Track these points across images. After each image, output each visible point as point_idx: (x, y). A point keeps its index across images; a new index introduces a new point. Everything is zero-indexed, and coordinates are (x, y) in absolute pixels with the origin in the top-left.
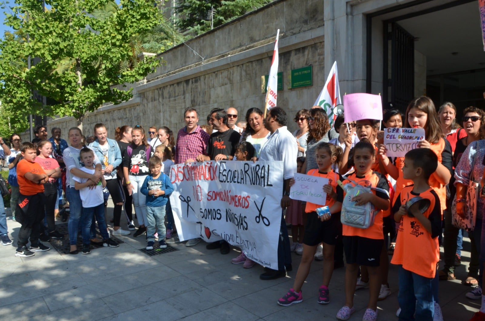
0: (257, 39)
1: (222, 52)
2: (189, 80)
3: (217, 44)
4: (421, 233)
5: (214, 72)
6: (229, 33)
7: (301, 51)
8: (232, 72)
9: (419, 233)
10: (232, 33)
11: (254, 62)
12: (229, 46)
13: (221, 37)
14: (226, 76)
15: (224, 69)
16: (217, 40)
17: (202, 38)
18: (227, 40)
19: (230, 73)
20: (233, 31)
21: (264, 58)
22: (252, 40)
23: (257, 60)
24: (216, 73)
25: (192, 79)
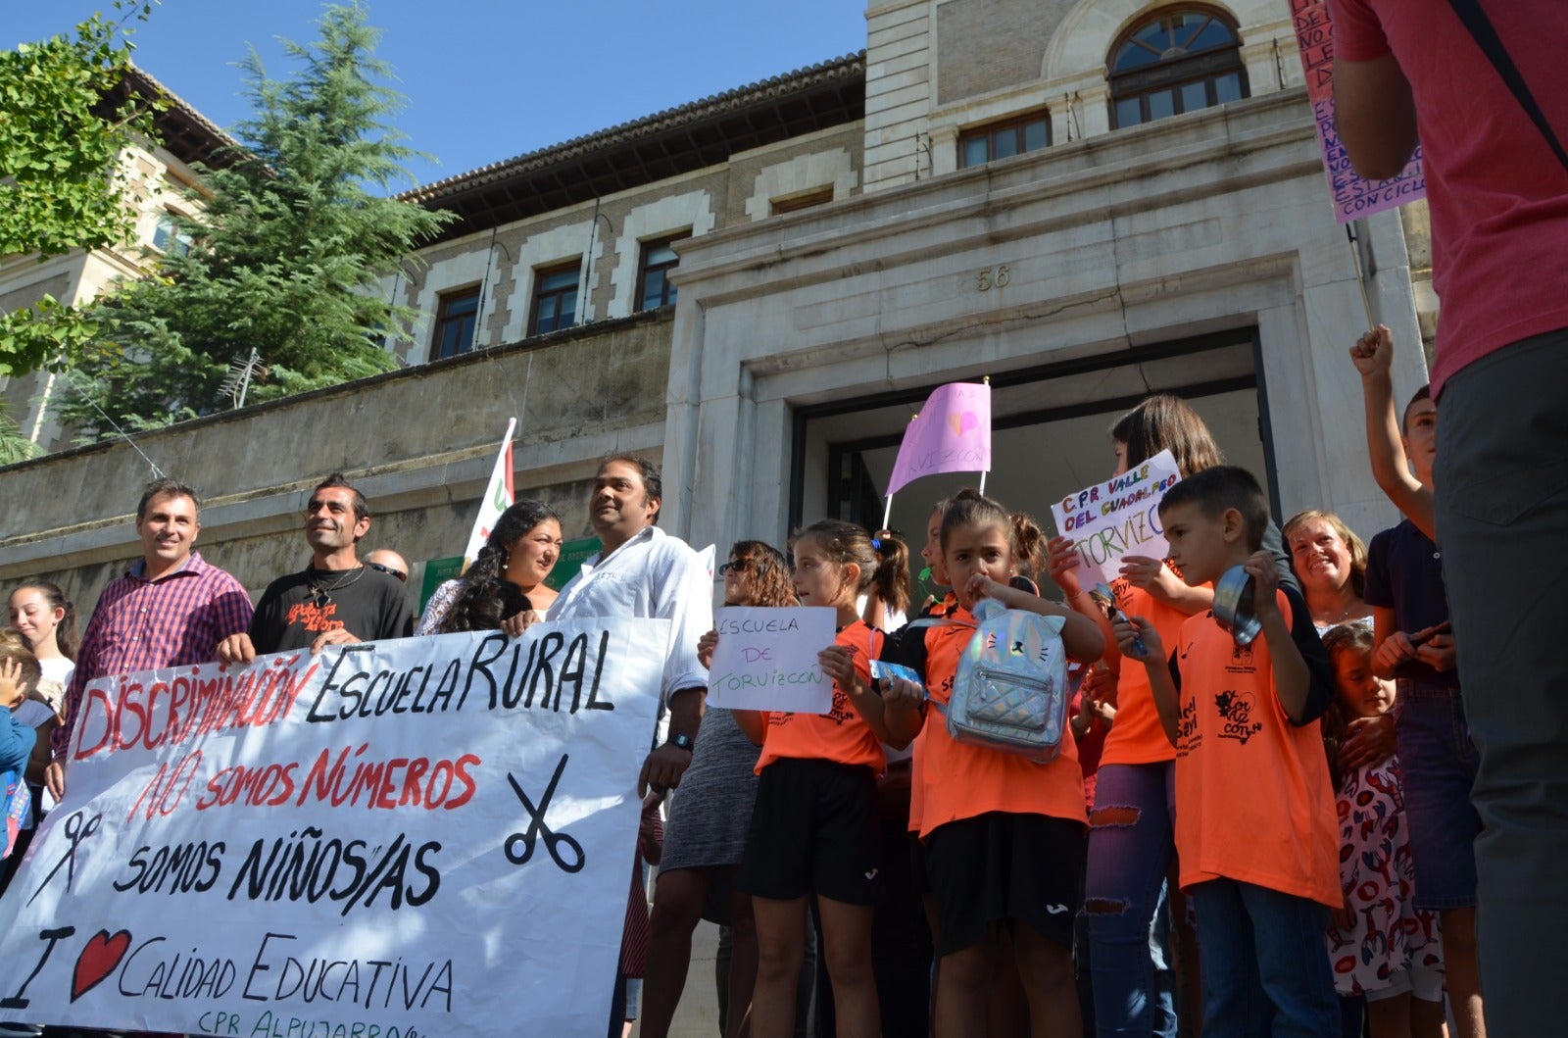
0: (415, 449)
1: (267, 484)
2: (100, 566)
3: (249, 457)
4: (1254, 727)
5: (220, 544)
6: (309, 424)
7: (573, 492)
8: (294, 544)
9: (1250, 729)
10: (319, 428)
11: (390, 518)
12: (300, 466)
13: (274, 434)
14: (269, 558)
15: (264, 536)
16: (254, 444)
17: (194, 433)
18: (294, 446)
19: (288, 549)
20: (325, 419)
21: (432, 507)
22: (394, 451)
23: (405, 512)
24: (228, 545)
25: (115, 562)
